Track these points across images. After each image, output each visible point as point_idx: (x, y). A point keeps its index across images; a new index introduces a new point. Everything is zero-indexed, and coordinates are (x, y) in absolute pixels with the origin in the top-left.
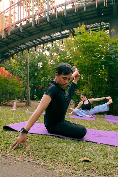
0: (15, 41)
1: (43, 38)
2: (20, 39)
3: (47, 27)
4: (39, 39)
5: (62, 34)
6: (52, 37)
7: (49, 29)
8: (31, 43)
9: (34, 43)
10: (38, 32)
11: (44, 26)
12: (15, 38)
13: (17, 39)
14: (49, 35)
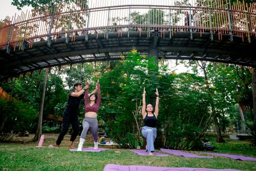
0: (34, 56)
1: (72, 58)
2: (42, 54)
3: (80, 47)
4: (67, 59)
5: (96, 57)
6: (83, 58)
7: (83, 49)
8: (55, 61)
9: (59, 61)
10: (68, 50)
11: (77, 46)
12: (35, 53)
13: (37, 54)
14: (81, 56)
